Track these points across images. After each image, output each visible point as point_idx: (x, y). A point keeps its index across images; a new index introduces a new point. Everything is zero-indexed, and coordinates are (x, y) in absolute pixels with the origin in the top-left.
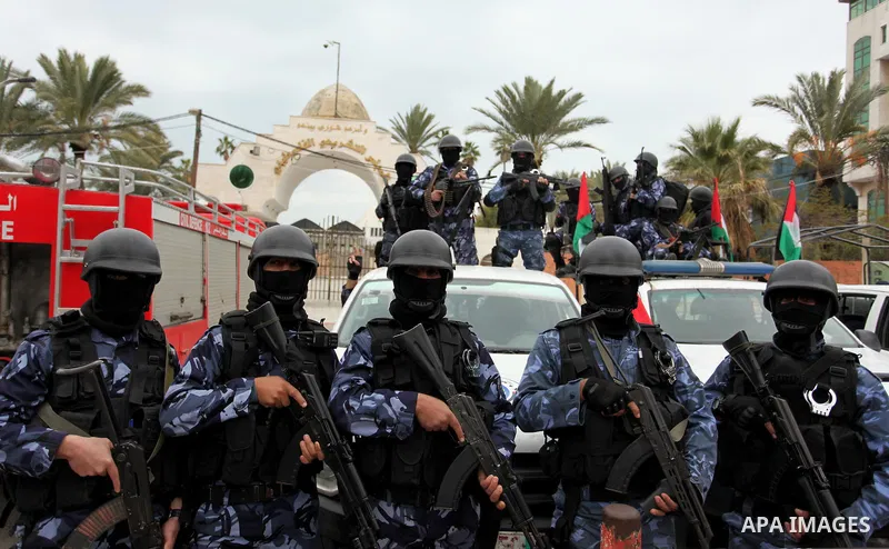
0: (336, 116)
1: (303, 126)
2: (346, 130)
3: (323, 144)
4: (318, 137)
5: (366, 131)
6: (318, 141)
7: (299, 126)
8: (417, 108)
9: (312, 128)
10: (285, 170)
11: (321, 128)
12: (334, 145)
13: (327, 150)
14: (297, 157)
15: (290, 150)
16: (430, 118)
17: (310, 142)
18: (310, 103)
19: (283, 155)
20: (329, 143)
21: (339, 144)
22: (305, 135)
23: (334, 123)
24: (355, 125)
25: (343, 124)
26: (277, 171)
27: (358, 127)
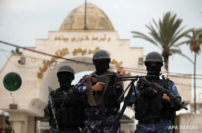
0: (86, 29)
1: (59, 39)
2: (94, 39)
3: (75, 52)
4: (71, 47)
5: (109, 39)
6: (71, 50)
7: (56, 39)
9: (66, 40)
10: (45, 74)
11: (73, 40)
12: (84, 52)
13: (79, 55)
14: (54, 64)
15: (49, 58)
17: (65, 51)
18: (65, 20)
19: (44, 62)
20: (80, 51)
21: (88, 51)
22: (61, 45)
23: (83, 34)
24: (100, 35)
25: (91, 35)
26: (40, 76)
27: (103, 37)
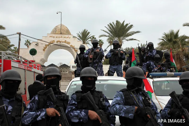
0: (61, 33)
1: (51, 37)
2: (64, 37)
3: (57, 42)
4: (56, 40)
5: (70, 38)
6: (56, 41)
7: (50, 37)
8: (85, 30)
9: (54, 37)
10: (46, 50)
11: (57, 37)
12: (60, 42)
13: (59, 43)
14: (50, 46)
15: (47, 44)
16: (89, 33)
17: (54, 41)
18: (53, 30)
19: (45, 45)
20: (59, 41)
21: (62, 42)
22: (51, 39)
23: (60, 35)
24: (66, 36)
25: (63, 36)
26: (44, 50)
27: (68, 37)
